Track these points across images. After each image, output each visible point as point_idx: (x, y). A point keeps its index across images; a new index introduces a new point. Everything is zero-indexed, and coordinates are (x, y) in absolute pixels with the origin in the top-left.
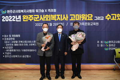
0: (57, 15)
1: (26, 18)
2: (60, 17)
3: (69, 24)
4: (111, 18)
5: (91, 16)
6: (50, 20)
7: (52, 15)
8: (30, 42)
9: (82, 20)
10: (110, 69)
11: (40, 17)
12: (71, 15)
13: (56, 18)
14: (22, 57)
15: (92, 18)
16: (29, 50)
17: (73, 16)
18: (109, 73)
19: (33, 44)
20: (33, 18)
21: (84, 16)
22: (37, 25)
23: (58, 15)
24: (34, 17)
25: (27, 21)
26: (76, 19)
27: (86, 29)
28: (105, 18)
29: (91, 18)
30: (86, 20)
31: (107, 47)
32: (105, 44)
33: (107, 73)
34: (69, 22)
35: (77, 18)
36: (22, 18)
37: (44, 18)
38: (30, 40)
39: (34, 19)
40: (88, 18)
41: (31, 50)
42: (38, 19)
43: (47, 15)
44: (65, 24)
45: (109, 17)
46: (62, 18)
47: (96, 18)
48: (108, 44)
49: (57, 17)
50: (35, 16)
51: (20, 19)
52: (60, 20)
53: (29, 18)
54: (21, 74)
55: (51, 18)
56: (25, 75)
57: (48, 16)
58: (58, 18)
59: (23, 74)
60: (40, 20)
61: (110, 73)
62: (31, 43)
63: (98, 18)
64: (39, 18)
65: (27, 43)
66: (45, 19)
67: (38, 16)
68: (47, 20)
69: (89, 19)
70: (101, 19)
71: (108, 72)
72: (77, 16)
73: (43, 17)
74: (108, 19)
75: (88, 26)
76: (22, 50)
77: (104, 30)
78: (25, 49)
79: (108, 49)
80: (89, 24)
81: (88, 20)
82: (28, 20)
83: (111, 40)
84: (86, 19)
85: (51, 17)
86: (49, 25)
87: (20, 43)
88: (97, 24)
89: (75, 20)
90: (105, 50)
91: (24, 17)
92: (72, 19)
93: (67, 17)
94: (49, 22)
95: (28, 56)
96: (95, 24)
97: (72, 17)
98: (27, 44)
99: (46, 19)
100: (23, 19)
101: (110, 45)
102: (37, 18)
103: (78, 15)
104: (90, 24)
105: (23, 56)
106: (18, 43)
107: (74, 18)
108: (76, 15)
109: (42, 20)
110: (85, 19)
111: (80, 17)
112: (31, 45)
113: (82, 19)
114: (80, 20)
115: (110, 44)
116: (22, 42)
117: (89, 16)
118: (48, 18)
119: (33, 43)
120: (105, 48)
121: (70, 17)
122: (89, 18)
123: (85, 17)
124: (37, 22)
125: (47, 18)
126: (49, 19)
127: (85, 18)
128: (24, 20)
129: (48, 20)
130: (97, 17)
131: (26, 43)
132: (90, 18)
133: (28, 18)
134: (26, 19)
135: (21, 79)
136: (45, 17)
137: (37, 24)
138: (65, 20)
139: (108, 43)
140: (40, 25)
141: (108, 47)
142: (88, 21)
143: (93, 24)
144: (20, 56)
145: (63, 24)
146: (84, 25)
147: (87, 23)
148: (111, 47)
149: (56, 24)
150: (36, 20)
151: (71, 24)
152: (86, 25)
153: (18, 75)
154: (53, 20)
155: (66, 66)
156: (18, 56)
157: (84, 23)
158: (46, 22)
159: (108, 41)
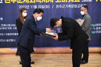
3: (55, 6)
6: (34, 2)
9: (69, 2)
10: (97, 52)
14: (6, 41)
16: (13, 34)
18: (95, 57)
22: (20, 7)
25: (10, 2)
26: (63, 1)
27: (72, 12)
30: (73, 2)
31: (94, 31)
32: (92, 27)
33: (93, 56)
34: (55, 4)
38: (14, 24)
44: (51, 6)
48: (95, 27)
52: (45, 2)
54: (6, 58)
59: (8, 58)
60: (24, 2)
61: (97, 57)
68: (31, 2)
71: (95, 55)
74: (97, 0)
75: (74, 9)
76: (5, 34)
77: (92, 13)
78: (9, 33)
79: (95, 33)
80: (76, 6)
81: (75, 1)
82: (10, 1)
83: (99, 23)
86: (34, 7)
87: (3, 27)
89: (61, 2)
90: (92, 33)
92: (58, 1)
94: (33, 4)
95: (12, 40)
98: (11, 28)
99: (30, 1)
101: (97, 28)
104: (77, 7)
105: (7, 40)
106: (1, 27)
109: (26, 2)
110: (71, 1)
114: (67, 2)
115: (97, 27)
116: (5, 25)
120: (92, 31)
124: (20, 4)
126: (33, 1)
128: (6, 2)
129: (33, 2)
131: (9, 26)
134: (8, 0)
135: (5, 63)
137: (21, 6)
138: (51, 2)
139: (95, 26)
140: (24, 7)
141: (96, 30)
142: (75, 3)
143: (80, 5)
144: (3, 41)
145: (49, 6)
146: (71, 7)
147: (74, 6)
148: (98, 30)
149: (41, 6)
150: (19, 1)
151: (57, 6)
152: (73, 7)
153: (3, 59)
154: (38, 2)
155: (52, 49)
156: (1, 40)
157: (71, 5)
158: (30, 4)
159: (95, 24)
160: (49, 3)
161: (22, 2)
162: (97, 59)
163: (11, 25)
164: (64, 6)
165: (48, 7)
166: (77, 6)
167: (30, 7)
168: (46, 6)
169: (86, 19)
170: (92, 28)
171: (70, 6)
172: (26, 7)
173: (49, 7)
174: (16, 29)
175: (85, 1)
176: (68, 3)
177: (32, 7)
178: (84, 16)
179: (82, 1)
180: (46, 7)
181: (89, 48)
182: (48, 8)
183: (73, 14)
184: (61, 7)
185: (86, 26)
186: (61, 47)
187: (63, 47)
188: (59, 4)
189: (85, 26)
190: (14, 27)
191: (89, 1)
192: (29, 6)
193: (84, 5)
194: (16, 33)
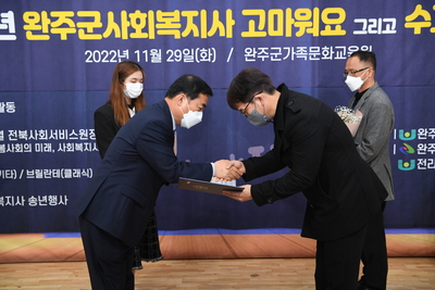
0: (184, 13)
1: (40, 23)
2: (197, 21)
3: (239, 54)
4: (429, 24)
5: (336, 16)
6: (152, 36)
7: (159, 13)
8: (62, 134)
9: (299, 34)
10: (423, 252)
11: (104, 20)
12: (246, 12)
13: (179, 26)
14: (27, 202)
15: (343, 26)
16: (58, 174)
17: (256, 18)
18: (417, 273)
19: (79, 147)
20: (71, 23)
21: (308, 17)
22: (92, 57)
23: (190, 15)
24: (76, 19)
25: (47, 38)
26: (272, 33)
27: (313, 77)
28: (401, 23)
29: (338, 28)
30: (316, 34)
31: (407, 158)
32: (400, 143)
33: (406, 269)
34: (240, 43)
35: (276, 29)
36: (19, 23)
37: (125, 24)
38: (61, 128)
39: (77, 29)
40: (322, 26)
41: (68, 174)
42: (96, 31)
43: (138, 12)
44: (222, 54)
45: (420, 19)
46: (209, 28)
47: (360, 26)
48: (414, 143)
49: (183, 21)
50: (81, 14)
51: (12, 30)
52: (196, 34)
53: (53, 24)
54: (25, 280)
55: (158, 26)
56: (42, 282)
57: (143, 16)
58: (191, 26)
59: (34, 280)
60: (107, 34)
61: (422, 273)
62: (66, 142)
63: (369, 23)
64: (100, 25)
65: (47, 141)
66: (131, 30)
67: (97, 15)
68: (138, 35)
69: (327, 32)
70: (384, 28)
71: (414, 267)
72: (276, 16)
73: (118, 20)
74: (418, 28)
75: (323, 63)
76: (25, 172)
77: (398, 82)
78: (42, 168)
79: (413, 167)
80: (327, 53)
81: (323, 33)
82: (49, 34)
83: (427, 127)
84: (316, 31)
85: (156, 22)
86: (150, 57)
87: (15, 143)
89: (264, 34)
90: (400, 167)
91: (32, 19)
92: (251, 33)
93: (230, 22)
94: (145, 44)
95: (53, 200)
97: (252, 23)
98: (49, 147)
99: (134, 31)
100: (25, 27)
101: (421, 147)
102: (90, 26)
103: (279, 12)
104: (334, 55)
105: (33, 201)
106: (6, 142)
107: (261, 26)
108: (272, 12)
109: (117, 35)
110: (309, 31)
111: (290, 21)
112: (70, 148)
113: (298, 29)
114: (289, 34)
115: (423, 142)
116: (23, 135)
117: (331, 16)
118: (143, 24)
119: (79, 141)
120: (400, 161)
121: (241, 24)
122: (328, 28)
123: (312, 20)
124: (91, 45)
125: (138, 28)
126: (145, 30)
127: (310, 24)
128: (30, 36)
129: (145, 35)
130: (364, 21)
131: (43, 139)
132: (333, 27)
133: (50, 27)
134: (38, 28)
136: (129, 19)
137: (93, 54)
138: (222, 34)
139: (413, 137)
140: (109, 58)
141: (416, 156)
142: (323, 41)
143: (347, 51)
144: (15, 202)
145: (212, 52)
146: (308, 56)
147: (321, 51)
148: (428, 156)
149: (178, 54)
150: (86, 33)
151: (250, 53)
152: (317, 56)
153: (11, 285)
154: (166, 37)
155: (225, 240)
156: (5, 200)
157: (308, 50)
158: (134, 44)
159: (414, 131)
160: (216, 42)
161: (98, 37)
162: (427, 284)
163: (49, 136)
164: (277, 51)
165: (208, 55)
166: (332, 52)
167: (132, 55)
168: (199, 53)
169: (371, 110)
170: (401, 149)
171: (302, 52)
172: (117, 58)
173: (212, 57)
174: (69, 150)
175: (365, 33)
176: (294, 42)
177: (142, 56)
178: (363, 98)
179: (355, 33)
180: (200, 58)
181: (387, 236)
182: (209, 60)
183: (317, 84)
184: (263, 57)
185: (372, 140)
186: (267, 230)
187: (275, 230)
188: (255, 43)
189: (365, 141)
190: (62, 141)
191: (384, 32)
192: (126, 53)
193: (364, 48)
194: (72, 167)
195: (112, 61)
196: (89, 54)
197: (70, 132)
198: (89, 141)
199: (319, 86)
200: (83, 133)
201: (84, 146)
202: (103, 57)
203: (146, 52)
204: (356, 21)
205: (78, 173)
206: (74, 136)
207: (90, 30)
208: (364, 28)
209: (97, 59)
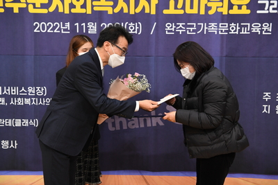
3: (161, 28)
6: (89, 12)
8: (14, 91)
9: (211, 12)
13: (112, 3)
15: (248, 6)
16: (9, 123)
19: (28, 101)
22: (39, 27)
25: (2, 10)
26: (188, 11)
27: (222, 48)
29: (244, 7)
30: (225, 13)
34: (162, 19)
35: (192, 7)
37: (67, 1)
38: (13, 85)
39: (27, 4)
40: (231, 6)
41: (18, 123)
42: (43, 6)
44: (147, 28)
46: (135, 7)
47: (263, 7)
52: (126, 11)
53: (7, 1)
55: (94, 3)
58: (121, 4)
60: (52, 9)
62: (17, 97)
63: (270, 4)
64: (47, 1)
65: (1, 96)
66: (72, 6)
68: (78, 10)
69: (235, 11)
75: (230, 37)
80: (234, 29)
81: (231, 12)
82: (4, 7)
84: (225, 11)
86: (87, 29)
88: (268, 27)
89: (181, 12)
92: (171, 11)
93: (154, 1)
94: (83, 18)
95: (5, 144)
96: (256, 29)
97: (172, 3)
98: (3, 100)
99: (74, 7)
102: (38, 2)
104: (240, 31)
107: (180, 6)
109: (61, 10)
110: (219, 10)
111: (204, 2)
112: (20, 102)
113: (210, 8)
114: (202, 12)
118: (82, 2)
119: (27, 97)
121: (163, 3)
122: (235, 8)
123: (222, 1)
124: (39, 17)
125: (78, 5)
126: (84, 6)
127: (220, 4)
129: (83, 11)
130: (267, 2)
132: (240, 7)
133: (4, 2)
137: (40, 25)
138: (147, 11)
140: (53, 29)
142: (231, 19)
145: (138, 25)
146: (218, 31)
147: (229, 26)
150: (35, 7)
151: (169, 28)
152: (225, 31)
154: (100, 12)
155: (145, 180)
157: (218, 26)
158: (74, 18)
160: (142, 17)
161: (45, 11)
163: (3, 91)
164: (192, 26)
165: (135, 28)
166: (238, 28)
167: (73, 28)
168: (128, 26)
171: (213, 27)
172: (60, 29)
173: (138, 30)
174: (19, 104)
175: (267, 12)
176: (207, 19)
177: (81, 28)
179: (258, 12)
182: (136, 32)
183: (225, 54)
184: (181, 31)
186: (180, 173)
187: (187, 173)
188: (174, 19)
190: (14, 96)
192: (68, 25)
193: (266, 25)
194: (22, 118)
195: (55, 31)
196: (37, 25)
197: (20, 89)
198: (36, 96)
199: (226, 56)
200: (31, 90)
201: (32, 101)
202: (48, 28)
203: (84, 24)
204: (259, 2)
205: (26, 122)
206: (23, 92)
207: (38, 5)
208: (266, 8)
209: (43, 29)
